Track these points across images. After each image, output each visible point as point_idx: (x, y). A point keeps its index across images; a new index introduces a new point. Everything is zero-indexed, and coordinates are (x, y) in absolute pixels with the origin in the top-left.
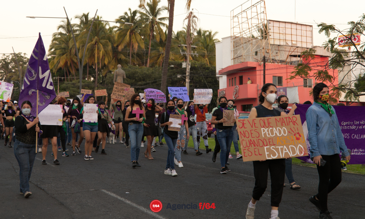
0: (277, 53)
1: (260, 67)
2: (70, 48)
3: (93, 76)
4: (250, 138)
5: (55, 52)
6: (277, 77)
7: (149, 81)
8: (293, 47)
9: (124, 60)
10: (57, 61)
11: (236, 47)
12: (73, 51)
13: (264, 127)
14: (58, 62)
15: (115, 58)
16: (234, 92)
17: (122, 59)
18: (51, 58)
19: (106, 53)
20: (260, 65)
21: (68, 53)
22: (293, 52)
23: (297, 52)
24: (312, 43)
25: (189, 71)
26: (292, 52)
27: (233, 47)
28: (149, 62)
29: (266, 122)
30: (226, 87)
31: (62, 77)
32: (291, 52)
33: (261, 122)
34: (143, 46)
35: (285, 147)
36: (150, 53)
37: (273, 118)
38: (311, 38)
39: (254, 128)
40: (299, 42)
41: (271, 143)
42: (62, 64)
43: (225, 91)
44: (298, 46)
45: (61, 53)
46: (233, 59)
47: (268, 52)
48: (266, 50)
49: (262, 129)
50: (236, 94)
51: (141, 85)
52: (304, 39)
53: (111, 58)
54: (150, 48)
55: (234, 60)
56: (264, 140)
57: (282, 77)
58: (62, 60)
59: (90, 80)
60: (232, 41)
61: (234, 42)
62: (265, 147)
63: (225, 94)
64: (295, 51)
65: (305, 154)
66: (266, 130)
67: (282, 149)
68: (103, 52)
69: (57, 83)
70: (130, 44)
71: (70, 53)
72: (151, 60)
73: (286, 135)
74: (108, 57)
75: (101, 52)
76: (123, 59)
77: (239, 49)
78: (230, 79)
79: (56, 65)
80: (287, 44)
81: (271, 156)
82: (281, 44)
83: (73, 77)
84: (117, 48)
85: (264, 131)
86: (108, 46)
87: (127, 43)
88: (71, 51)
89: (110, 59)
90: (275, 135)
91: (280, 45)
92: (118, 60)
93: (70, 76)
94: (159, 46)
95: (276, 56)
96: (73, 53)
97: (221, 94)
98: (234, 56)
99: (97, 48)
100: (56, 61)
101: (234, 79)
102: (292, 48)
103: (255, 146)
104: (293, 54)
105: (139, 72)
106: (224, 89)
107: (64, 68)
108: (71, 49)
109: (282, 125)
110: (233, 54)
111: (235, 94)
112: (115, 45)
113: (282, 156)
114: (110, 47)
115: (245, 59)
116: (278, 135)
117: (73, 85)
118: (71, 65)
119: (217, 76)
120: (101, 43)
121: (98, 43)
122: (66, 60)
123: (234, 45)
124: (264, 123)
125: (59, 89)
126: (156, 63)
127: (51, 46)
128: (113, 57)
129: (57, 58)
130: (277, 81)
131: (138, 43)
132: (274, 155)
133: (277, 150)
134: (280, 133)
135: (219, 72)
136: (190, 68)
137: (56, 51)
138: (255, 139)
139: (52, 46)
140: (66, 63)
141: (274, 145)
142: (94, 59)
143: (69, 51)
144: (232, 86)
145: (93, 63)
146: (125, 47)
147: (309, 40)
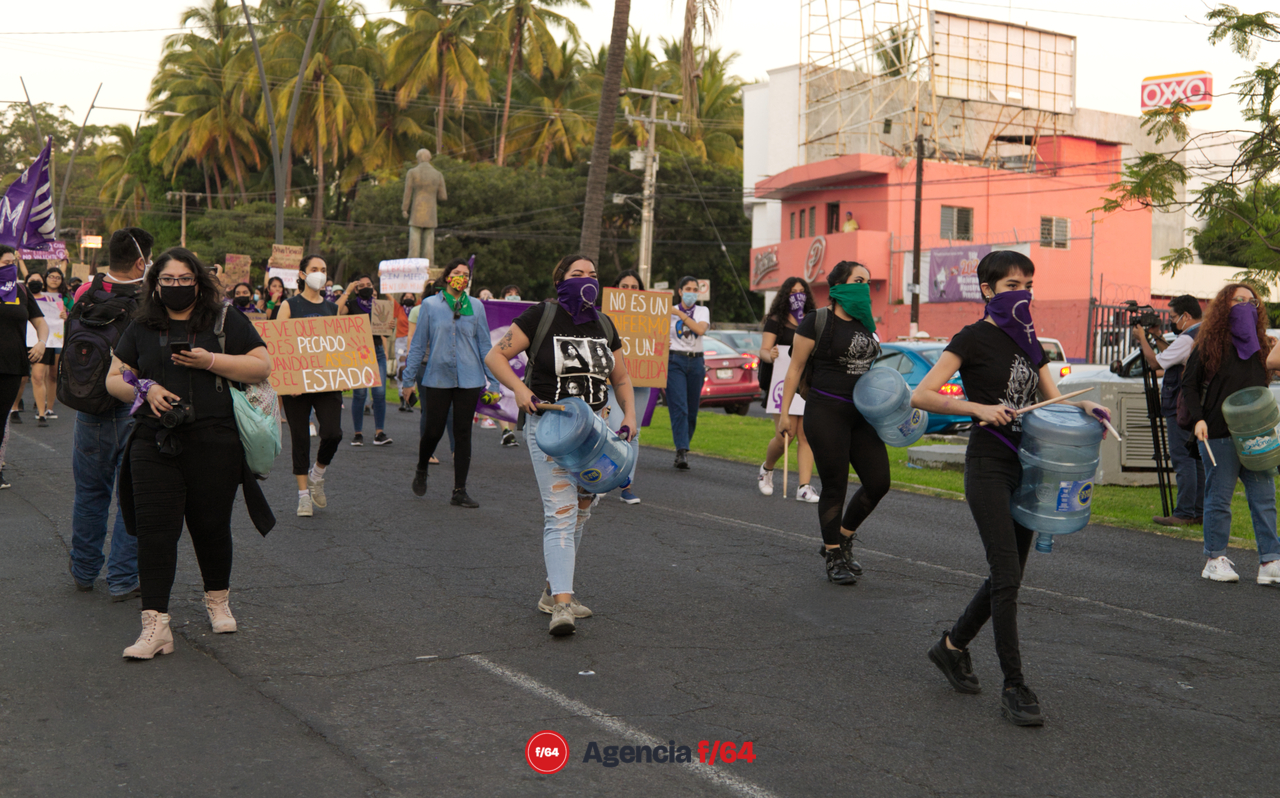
0: (956, 127)
1: (899, 171)
2: (225, 90)
3: (305, 193)
4: (277, 354)
5: (171, 102)
6: (955, 210)
7: (507, 212)
8: (1012, 108)
9: (419, 137)
10: (179, 134)
11: (818, 101)
12: (238, 102)
13: (302, 335)
14: (184, 141)
15: (384, 131)
16: (810, 257)
17: (410, 133)
18: (157, 127)
19: (355, 110)
20: (900, 167)
21: (218, 108)
22: (1010, 127)
23: (1024, 126)
24: (1072, 96)
25: (654, 180)
26: (1007, 124)
27: (808, 101)
28: (505, 148)
29: (307, 325)
30: (778, 241)
31: (195, 191)
32: (1003, 126)
33: (298, 325)
34: (484, 93)
35: (340, 370)
36: (509, 117)
37: (321, 319)
38: (1068, 78)
39: (284, 337)
40: (1029, 92)
41: (315, 364)
42: (195, 146)
43: (777, 253)
44: (1026, 105)
45: (194, 107)
46: (805, 144)
47: (928, 123)
48: (924, 115)
49: (299, 339)
50: (814, 266)
51: (479, 228)
52: (1047, 83)
53: (371, 130)
54: (508, 100)
55: (808, 149)
56: (303, 359)
57: (972, 209)
58: (197, 132)
59: (294, 205)
60: (803, 81)
61: (810, 85)
62: (304, 371)
63: (776, 265)
64: (1014, 122)
65: (375, 383)
66: (306, 341)
67: (335, 375)
68: (344, 108)
69: (181, 212)
70: (437, 84)
71: (225, 108)
72: (510, 142)
73: (343, 350)
74: (361, 128)
75: (339, 110)
76: (414, 135)
77: (824, 109)
78: (793, 214)
79: (176, 149)
80: (992, 96)
81: (315, 386)
82: (971, 97)
83: (237, 195)
84: (394, 95)
85: (302, 342)
86: (361, 87)
87: (430, 79)
88: (228, 101)
89: (367, 134)
90: (322, 349)
91: (968, 100)
92: (395, 138)
93: (226, 189)
94: (542, 95)
95: (954, 136)
96: (239, 111)
97: (764, 265)
98: (808, 135)
99: (325, 92)
100: (174, 134)
101: (807, 215)
102: (1006, 109)
103: (284, 368)
104: (1009, 132)
105: (473, 181)
106: (772, 247)
107: (204, 162)
108: (230, 94)
109: (336, 332)
110: (803, 127)
111: (811, 265)
112: (387, 87)
113: (334, 387)
114: (369, 93)
115: (844, 145)
116: (328, 349)
117: (236, 222)
118: (228, 149)
119: (746, 200)
120: (337, 77)
121: (326, 77)
122: (211, 133)
123: (808, 96)
124: (304, 328)
125: (187, 235)
126: (529, 154)
127: (156, 82)
128: (380, 127)
129: (179, 126)
130: (955, 222)
131: (467, 79)
132: (320, 384)
133: (326, 376)
134: (332, 346)
135: (757, 188)
136: (658, 172)
137: (175, 98)
138: (286, 357)
139: (160, 83)
140: (212, 144)
141: (320, 367)
142: (311, 134)
143: (222, 101)
144: (801, 236)
145: (307, 145)
146: (423, 93)
147: (1063, 85)
